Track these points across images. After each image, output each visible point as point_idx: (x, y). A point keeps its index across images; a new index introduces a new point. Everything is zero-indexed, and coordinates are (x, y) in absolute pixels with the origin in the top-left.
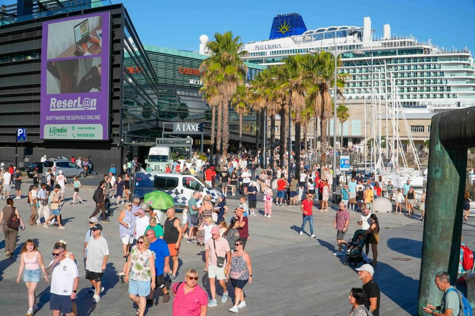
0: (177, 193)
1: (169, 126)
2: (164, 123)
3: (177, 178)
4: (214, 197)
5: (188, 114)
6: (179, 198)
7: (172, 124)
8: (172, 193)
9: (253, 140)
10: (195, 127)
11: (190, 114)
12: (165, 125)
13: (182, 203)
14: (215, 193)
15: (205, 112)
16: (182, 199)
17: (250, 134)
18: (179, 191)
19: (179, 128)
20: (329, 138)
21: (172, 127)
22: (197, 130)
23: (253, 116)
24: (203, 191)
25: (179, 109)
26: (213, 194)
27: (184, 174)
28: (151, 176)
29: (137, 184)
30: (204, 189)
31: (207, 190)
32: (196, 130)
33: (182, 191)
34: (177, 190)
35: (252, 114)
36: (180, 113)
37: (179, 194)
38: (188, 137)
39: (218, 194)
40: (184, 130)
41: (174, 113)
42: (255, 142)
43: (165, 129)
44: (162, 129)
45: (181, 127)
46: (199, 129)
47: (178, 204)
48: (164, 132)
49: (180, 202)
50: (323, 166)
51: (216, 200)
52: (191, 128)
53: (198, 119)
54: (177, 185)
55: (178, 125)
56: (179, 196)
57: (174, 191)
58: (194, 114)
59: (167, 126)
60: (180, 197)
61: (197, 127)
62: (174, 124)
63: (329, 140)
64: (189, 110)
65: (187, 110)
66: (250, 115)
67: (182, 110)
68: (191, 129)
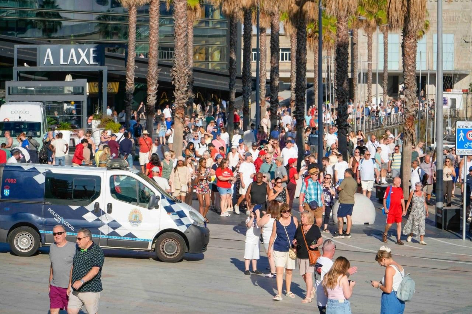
0: (97, 211)
1: (27, 53)
2: (17, 46)
3: (98, 179)
4: (183, 219)
5: (60, 23)
6: (103, 224)
7: (35, 49)
8: (87, 211)
9: (222, 84)
10: (88, 55)
11: (64, 23)
12: (19, 52)
13: (108, 235)
14: (186, 212)
15: (99, 19)
16: (109, 224)
17: (203, 67)
18: (103, 207)
19: (51, 59)
20: (386, 76)
21: (35, 55)
22: (92, 62)
23: (211, 25)
24: (157, 207)
25: (39, 14)
26: (181, 214)
27: (112, 168)
28: (38, 173)
29: (7, 192)
30: (159, 203)
31: (168, 204)
32: (89, 61)
33: (110, 207)
34: (97, 205)
35: (207, 23)
36: (44, 22)
37: (104, 213)
38: (69, 78)
39: (191, 213)
40: (62, 62)
41: (31, 22)
42: (226, 88)
43: (18, 60)
44: (10, 60)
45: (56, 56)
46: (95, 59)
47: (101, 236)
48: (16, 68)
49: (106, 233)
50: (410, 144)
51: (187, 226)
52: (78, 56)
53: (86, 35)
54: (98, 194)
55: (49, 50)
56: (103, 218)
57: (90, 207)
58: (76, 23)
59: (23, 53)
60: (106, 222)
61: (92, 55)
62: (40, 47)
63: (386, 82)
64: (62, 14)
65: (58, 16)
66: (203, 25)
67: (47, 14)
68: (78, 61)
